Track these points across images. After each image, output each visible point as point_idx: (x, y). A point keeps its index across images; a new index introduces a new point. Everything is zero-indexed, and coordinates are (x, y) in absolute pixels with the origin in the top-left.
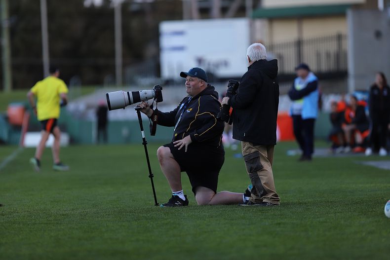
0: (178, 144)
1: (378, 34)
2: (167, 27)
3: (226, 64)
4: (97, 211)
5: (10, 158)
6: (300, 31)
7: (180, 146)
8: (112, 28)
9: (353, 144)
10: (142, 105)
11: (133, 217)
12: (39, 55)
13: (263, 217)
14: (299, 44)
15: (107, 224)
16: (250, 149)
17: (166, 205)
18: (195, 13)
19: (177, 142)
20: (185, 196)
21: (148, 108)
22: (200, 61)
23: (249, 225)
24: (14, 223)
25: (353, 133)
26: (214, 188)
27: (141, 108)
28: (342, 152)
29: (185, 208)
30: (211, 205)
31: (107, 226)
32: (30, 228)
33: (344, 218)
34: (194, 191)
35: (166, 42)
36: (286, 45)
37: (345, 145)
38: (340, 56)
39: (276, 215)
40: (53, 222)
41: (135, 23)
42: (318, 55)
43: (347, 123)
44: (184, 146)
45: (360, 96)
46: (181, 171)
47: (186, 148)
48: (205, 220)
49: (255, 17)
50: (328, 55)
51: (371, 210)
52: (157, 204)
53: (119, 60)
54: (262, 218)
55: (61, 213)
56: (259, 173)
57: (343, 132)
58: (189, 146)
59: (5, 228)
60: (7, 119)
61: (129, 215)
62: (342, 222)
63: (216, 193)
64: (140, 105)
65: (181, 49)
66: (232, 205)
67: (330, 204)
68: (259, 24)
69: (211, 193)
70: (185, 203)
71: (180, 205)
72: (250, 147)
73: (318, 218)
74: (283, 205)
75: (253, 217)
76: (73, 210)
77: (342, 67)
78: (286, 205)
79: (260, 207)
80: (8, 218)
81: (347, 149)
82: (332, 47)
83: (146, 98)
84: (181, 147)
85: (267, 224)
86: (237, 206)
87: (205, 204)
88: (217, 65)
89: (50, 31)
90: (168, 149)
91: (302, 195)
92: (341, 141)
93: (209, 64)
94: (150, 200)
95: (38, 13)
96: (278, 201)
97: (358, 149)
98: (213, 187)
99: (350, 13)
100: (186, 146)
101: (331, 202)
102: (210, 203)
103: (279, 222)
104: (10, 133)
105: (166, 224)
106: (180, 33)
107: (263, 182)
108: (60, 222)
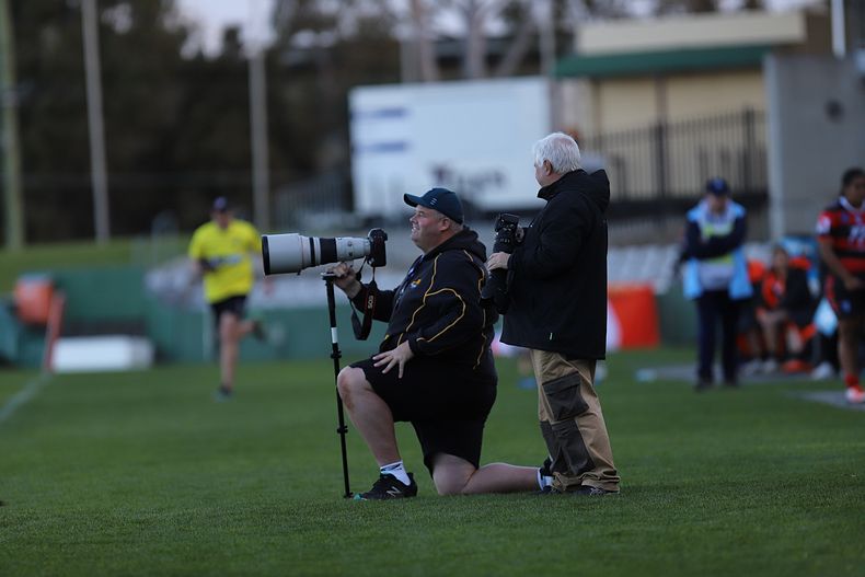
0: (383, 362)
1: (834, 110)
2: (366, 100)
3: (498, 179)
4: (215, 511)
5: (21, 397)
6: (662, 103)
7: (387, 364)
8: (244, 105)
9: (783, 355)
10: (338, 269)
11: (293, 523)
12: (84, 165)
13: (582, 520)
14: (660, 133)
15: (235, 540)
16: (562, 367)
17: (366, 495)
18: (429, 68)
19: (382, 355)
20: (410, 475)
21: (351, 278)
22: (440, 173)
23: (551, 537)
24: (29, 543)
25: (781, 329)
26: (473, 457)
27: (335, 277)
28: (758, 372)
29: (409, 503)
30: (466, 494)
31: (236, 546)
32: (66, 553)
33: (762, 519)
34: (430, 463)
35: (366, 132)
36: (629, 137)
37: (765, 356)
38: (751, 159)
39: (611, 516)
40: (116, 538)
41: (294, 93)
42: (703, 157)
43: (769, 308)
44: (397, 365)
45: (794, 248)
46: (395, 420)
47: (401, 370)
48: (454, 529)
49: (562, 76)
50: (724, 157)
51: (822, 501)
52: (348, 494)
53: (260, 175)
54: (581, 523)
55: (133, 518)
56: (580, 421)
57: (759, 328)
58: (407, 364)
59: (9, 554)
60: (14, 310)
61: (286, 520)
62: (758, 529)
63: (477, 467)
64: (335, 270)
65: (397, 147)
66: (513, 495)
67: (730, 488)
68: (572, 91)
69: (467, 468)
70: (410, 491)
71: (397, 496)
72: (561, 363)
73: (704, 520)
74: (628, 491)
75: (561, 521)
76: (161, 510)
77: (755, 183)
78: (632, 491)
79: (575, 498)
80: (16, 530)
81: (770, 366)
82: (733, 139)
83: (351, 254)
84: (389, 366)
85: (591, 535)
86: (524, 495)
87: (454, 492)
88: (479, 182)
89: (107, 112)
90: (360, 372)
91: (669, 470)
92: (755, 347)
93: (461, 181)
94: (331, 486)
95: (80, 74)
96: (616, 483)
97: (792, 364)
98: (472, 454)
99: (771, 65)
100: (401, 364)
101: (734, 484)
102: (464, 490)
103: (618, 530)
104: (21, 342)
105: (368, 538)
106: (396, 113)
107: (588, 442)
108: (130, 539)
